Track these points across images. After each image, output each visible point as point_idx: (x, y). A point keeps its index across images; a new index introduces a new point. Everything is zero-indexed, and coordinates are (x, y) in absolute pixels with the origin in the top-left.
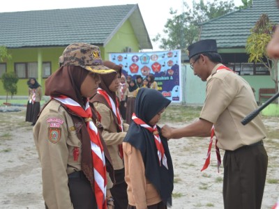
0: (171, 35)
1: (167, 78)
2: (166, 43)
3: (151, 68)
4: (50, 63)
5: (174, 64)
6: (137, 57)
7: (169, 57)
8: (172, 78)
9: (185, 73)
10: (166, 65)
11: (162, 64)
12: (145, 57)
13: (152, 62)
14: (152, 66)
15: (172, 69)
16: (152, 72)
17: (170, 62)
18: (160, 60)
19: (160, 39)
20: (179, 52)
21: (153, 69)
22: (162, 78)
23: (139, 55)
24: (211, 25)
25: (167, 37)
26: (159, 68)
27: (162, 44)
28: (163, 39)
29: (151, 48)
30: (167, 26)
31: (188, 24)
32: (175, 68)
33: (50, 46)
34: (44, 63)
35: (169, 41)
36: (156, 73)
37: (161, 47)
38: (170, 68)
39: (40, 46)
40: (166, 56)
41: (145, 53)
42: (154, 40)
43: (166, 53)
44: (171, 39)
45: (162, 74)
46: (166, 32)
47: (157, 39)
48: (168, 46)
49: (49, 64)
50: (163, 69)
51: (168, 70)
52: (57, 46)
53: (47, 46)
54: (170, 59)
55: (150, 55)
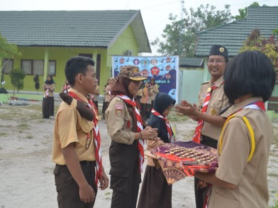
0: (170, 40)
1: (165, 82)
2: (163, 47)
4: (55, 61)
5: (171, 69)
6: (138, 60)
7: (167, 62)
8: (168, 82)
9: (181, 77)
10: (164, 69)
11: (161, 68)
12: (145, 61)
13: (151, 66)
14: (151, 70)
15: (169, 73)
16: (150, 75)
17: (168, 67)
18: (158, 64)
19: (159, 43)
20: (177, 58)
21: (152, 72)
22: (159, 81)
23: (140, 59)
26: (158, 72)
27: (160, 48)
28: (161, 44)
29: (150, 51)
30: (165, 31)
31: (186, 30)
32: (173, 73)
34: (50, 61)
35: (167, 45)
36: (155, 76)
37: (159, 51)
38: (168, 72)
39: (47, 46)
40: (165, 62)
41: (145, 57)
42: (153, 44)
43: (165, 58)
44: (169, 44)
45: (159, 78)
46: (165, 36)
47: (156, 43)
48: (165, 50)
49: (54, 63)
50: (161, 73)
51: (166, 74)
52: (64, 46)
53: (54, 46)
54: (168, 64)
55: (150, 59)
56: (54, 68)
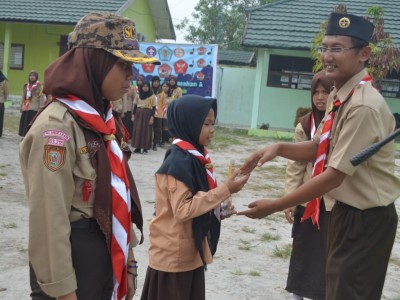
0: (204, 22)
1: (194, 84)
2: (194, 33)
3: (173, 67)
4: (23, 46)
5: (206, 64)
6: (154, 49)
7: (200, 54)
8: (201, 85)
9: (220, 78)
10: (195, 65)
11: (190, 63)
12: (165, 51)
13: (175, 59)
14: (175, 65)
15: (202, 71)
16: (173, 73)
17: (201, 61)
18: (186, 57)
19: (187, 26)
20: (215, 48)
21: (176, 69)
22: (187, 84)
23: (157, 47)
24: (264, 13)
25: (197, 24)
26: (185, 69)
27: (188, 34)
28: (192, 27)
29: (174, 38)
30: (198, 9)
31: (229, 8)
32: (208, 71)
33: (25, 21)
34: (13, 45)
35: (199, 30)
36: (180, 75)
37: (188, 38)
38: (200, 69)
39: (8, 20)
40: (196, 53)
41: (166, 45)
42: (178, 27)
43: (196, 48)
44: (203, 29)
45: (188, 78)
46: (197, 16)
47: (183, 26)
48: (197, 38)
49: (20, 48)
50: (190, 71)
51: (198, 73)
52: (36, 21)
53: (19, 20)
54: (201, 57)
55: (173, 48)
56: (21, 57)
